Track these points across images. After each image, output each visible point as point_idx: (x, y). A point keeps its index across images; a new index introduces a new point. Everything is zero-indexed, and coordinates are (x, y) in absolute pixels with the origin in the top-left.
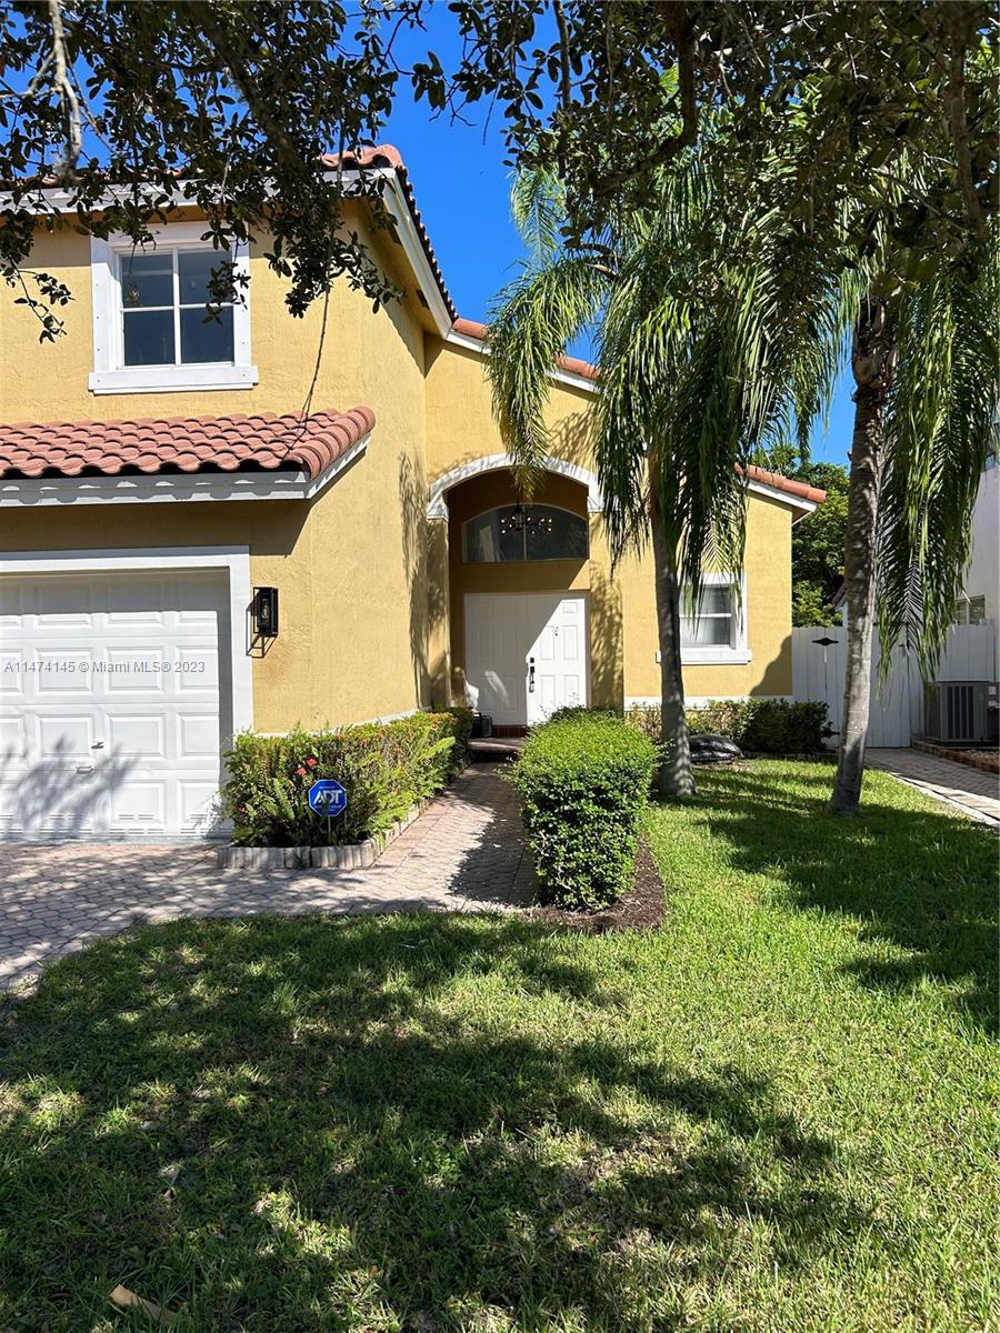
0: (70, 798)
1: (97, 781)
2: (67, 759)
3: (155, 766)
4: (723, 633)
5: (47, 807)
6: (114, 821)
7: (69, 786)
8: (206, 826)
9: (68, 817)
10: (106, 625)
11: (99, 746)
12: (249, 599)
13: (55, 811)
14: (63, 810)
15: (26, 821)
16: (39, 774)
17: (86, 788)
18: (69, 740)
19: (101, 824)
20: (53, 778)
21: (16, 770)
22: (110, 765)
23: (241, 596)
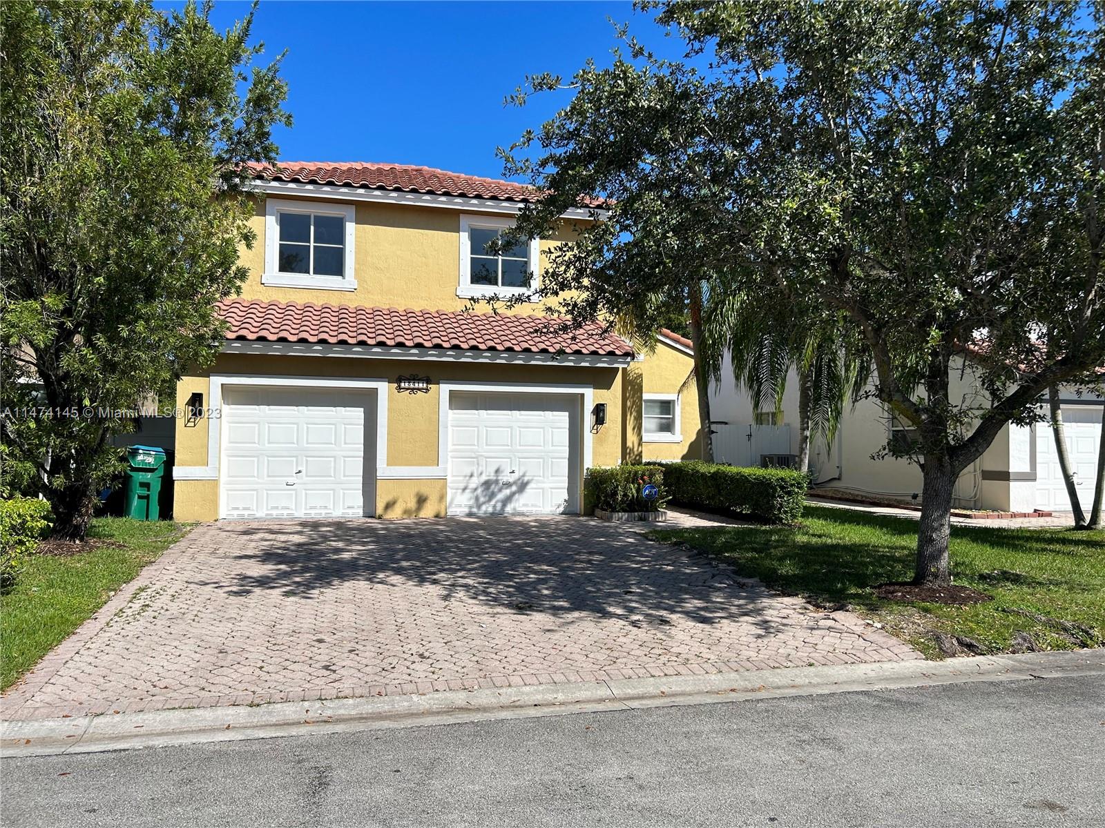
0: (500, 496)
1: (514, 488)
2: (500, 478)
3: (538, 482)
4: (667, 427)
5: (490, 500)
6: (519, 507)
7: (500, 490)
8: (561, 509)
9: (499, 506)
10: (518, 416)
11: (513, 472)
12: (592, 408)
13: (493, 503)
14: (496, 502)
15: (479, 507)
16: (487, 484)
17: (507, 492)
18: (501, 469)
19: (515, 509)
20: (493, 486)
21: (474, 483)
22: (521, 481)
23: (589, 407)
